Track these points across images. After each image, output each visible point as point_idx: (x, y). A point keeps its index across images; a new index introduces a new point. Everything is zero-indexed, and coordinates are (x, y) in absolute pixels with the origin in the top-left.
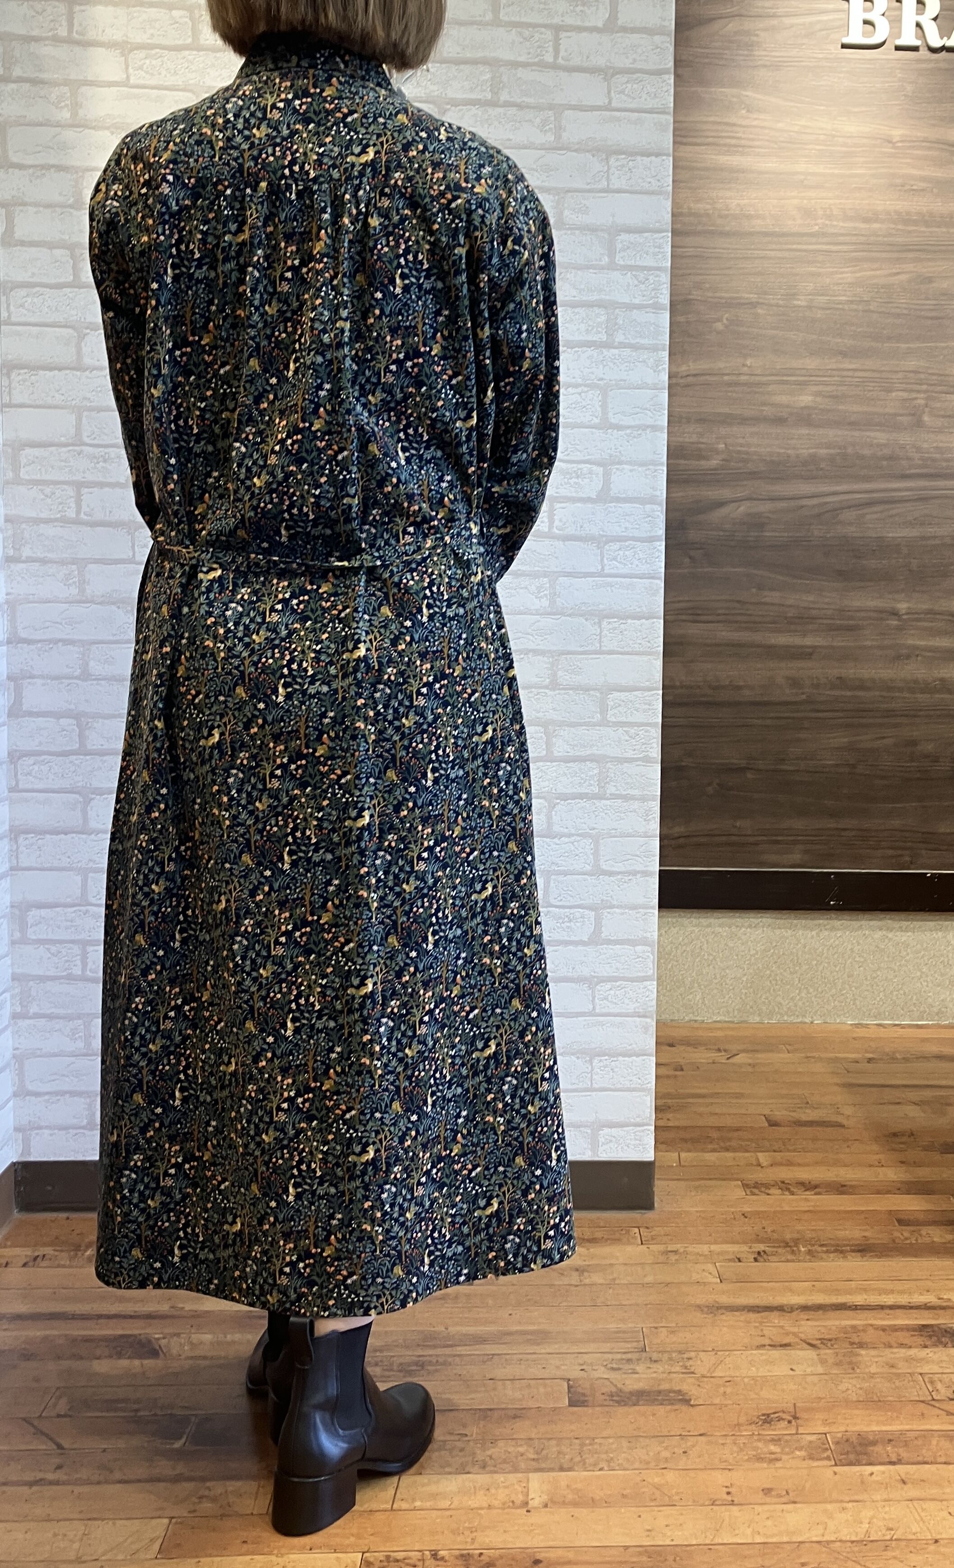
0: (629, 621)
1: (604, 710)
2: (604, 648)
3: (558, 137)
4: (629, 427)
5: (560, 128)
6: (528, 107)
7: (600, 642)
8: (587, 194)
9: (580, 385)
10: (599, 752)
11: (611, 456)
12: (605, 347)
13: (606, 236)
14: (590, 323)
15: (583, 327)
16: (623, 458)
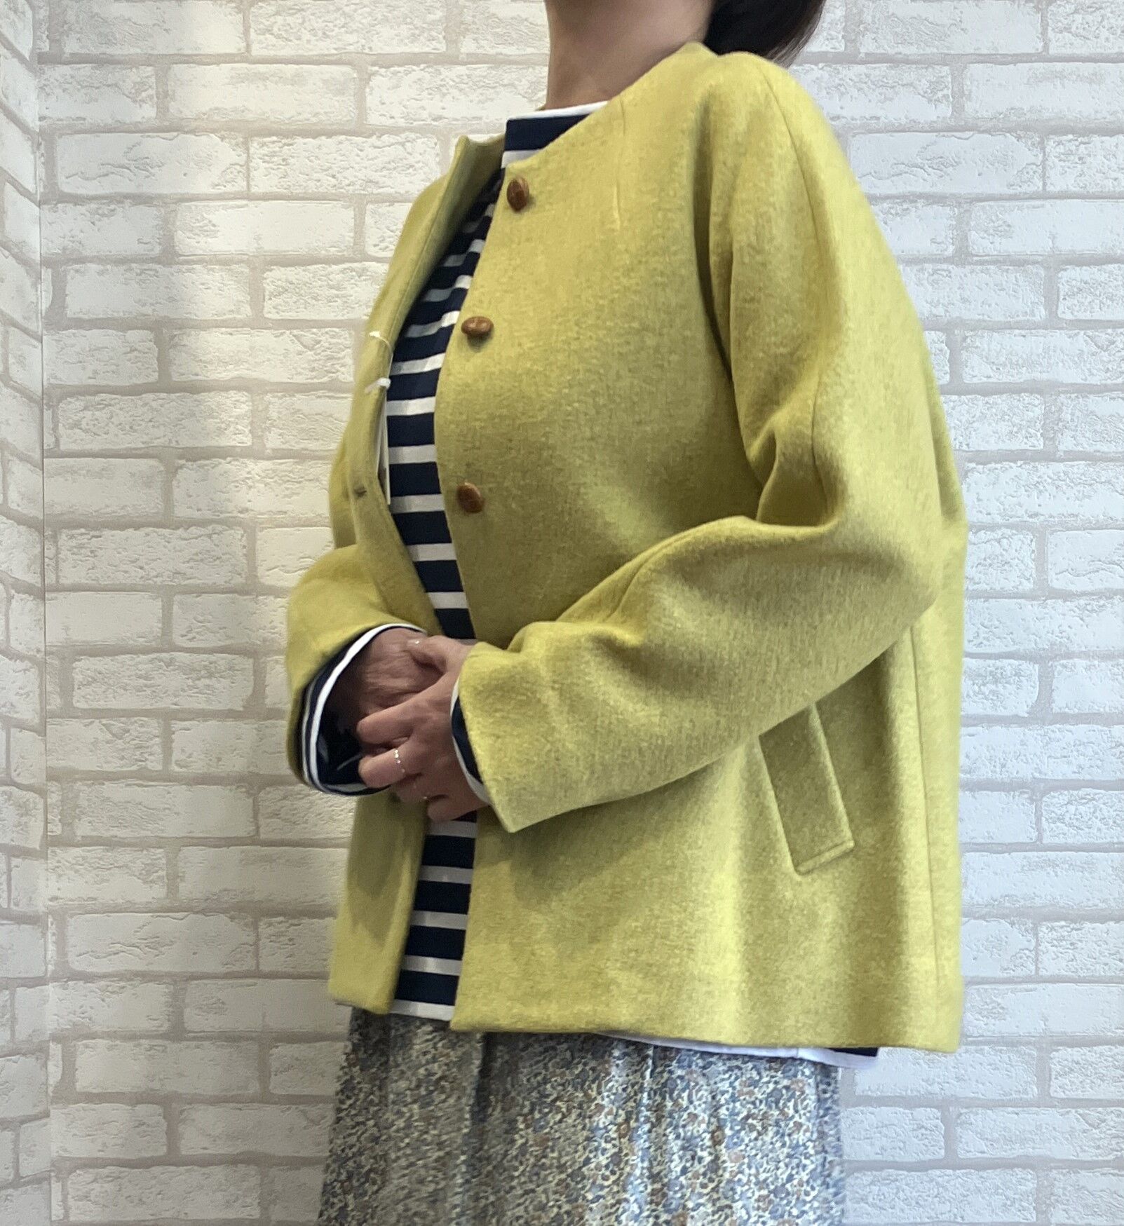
0: (1087, 925)
1: (1044, 1076)
2: (1043, 973)
3: (958, 109)
4: (1083, 594)
5: (962, 94)
6: (907, 61)
7: (1036, 961)
8: (1007, 204)
9: (999, 527)
10: (1038, 1152)
11: (1052, 644)
12: (1039, 460)
13: (1042, 273)
14: (1016, 420)
15: (1004, 428)
16: (1075, 648)
